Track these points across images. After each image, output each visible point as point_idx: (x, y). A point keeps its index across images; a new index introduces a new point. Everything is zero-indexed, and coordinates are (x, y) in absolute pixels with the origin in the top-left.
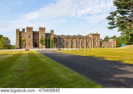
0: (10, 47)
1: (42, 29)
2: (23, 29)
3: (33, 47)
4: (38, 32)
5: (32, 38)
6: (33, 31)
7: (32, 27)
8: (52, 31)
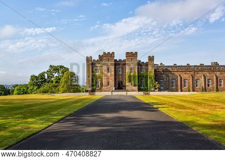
0: (76, 89)
1: (132, 55)
2: (100, 55)
3: (115, 89)
4: (124, 61)
5: (113, 73)
6: (115, 59)
7: (113, 53)
8: (151, 59)
